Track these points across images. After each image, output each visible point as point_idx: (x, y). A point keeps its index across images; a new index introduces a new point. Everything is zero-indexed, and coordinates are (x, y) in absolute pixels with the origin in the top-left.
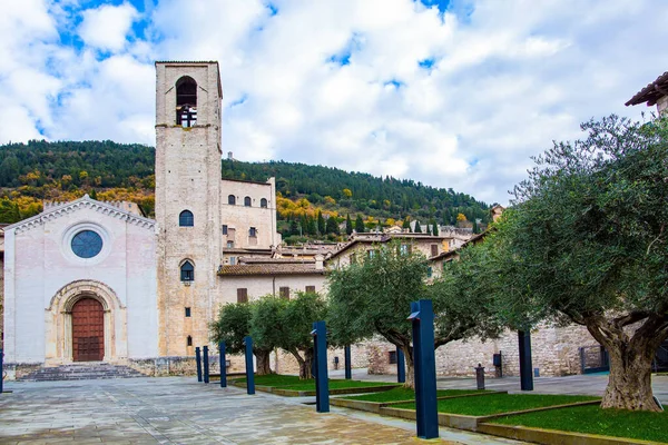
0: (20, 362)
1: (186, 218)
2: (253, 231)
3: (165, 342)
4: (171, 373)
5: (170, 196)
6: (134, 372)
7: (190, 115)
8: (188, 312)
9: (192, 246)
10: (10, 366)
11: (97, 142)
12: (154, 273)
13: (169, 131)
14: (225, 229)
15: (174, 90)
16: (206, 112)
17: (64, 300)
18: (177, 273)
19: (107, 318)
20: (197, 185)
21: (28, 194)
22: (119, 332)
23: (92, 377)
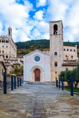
0: (26, 81)
1: (56, 53)
2: (72, 57)
3: (51, 79)
4: (53, 85)
5: (53, 49)
6: (46, 84)
7: (57, 32)
8: (56, 73)
9: (57, 59)
10: (24, 81)
11: (43, 40)
12: (50, 65)
13: (52, 36)
14: (66, 56)
15: (53, 27)
16: (60, 31)
17: (33, 69)
18: (54, 65)
19: (41, 73)
20: (58, 47)
21: (31, 50)
22: (43, 76)
23: (38, 84)
